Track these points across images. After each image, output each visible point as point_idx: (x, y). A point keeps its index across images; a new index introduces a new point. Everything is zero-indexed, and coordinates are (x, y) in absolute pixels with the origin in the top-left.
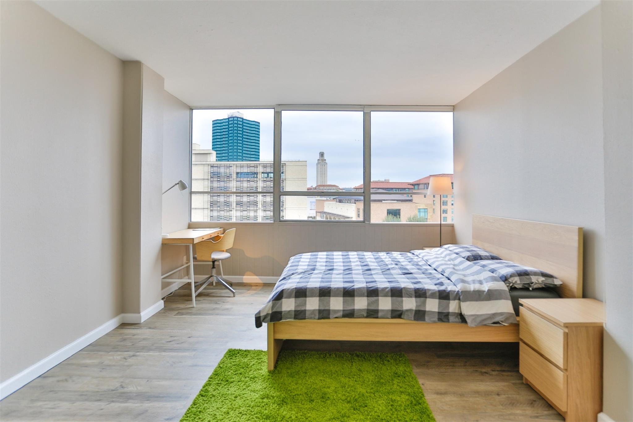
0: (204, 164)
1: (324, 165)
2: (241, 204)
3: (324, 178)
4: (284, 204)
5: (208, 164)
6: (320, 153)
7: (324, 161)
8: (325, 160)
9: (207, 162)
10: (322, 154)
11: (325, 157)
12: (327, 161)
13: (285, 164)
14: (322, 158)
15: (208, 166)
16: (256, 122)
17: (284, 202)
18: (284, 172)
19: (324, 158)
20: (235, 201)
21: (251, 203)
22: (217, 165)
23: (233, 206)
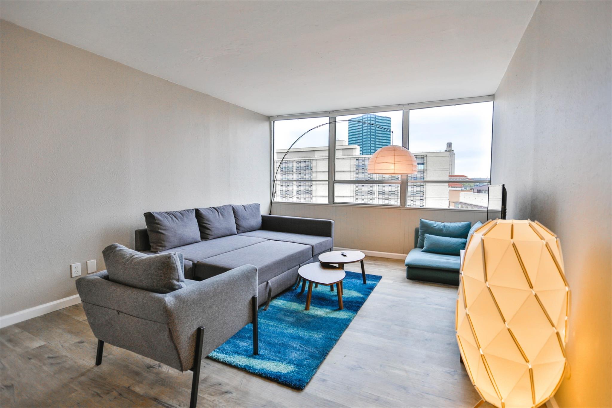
0: (350, 158)
1: (451, 156)
2: (383, 194)
3: (452, 168)
4: (424, 193)
5: (354, 158)
6: (448, 143)
7: (452, 152)
8: (453, 150)
9: (353, 155)
10: (449, 145)
11: (453, 147)
12: (454, 152)
13: (426, 155)
14: (450, 149)
15: (354, 159)
16: (387, 117)
17: (424, 192)
18: (425, 163)
19: (452, 149)
20: (378, 190)
21: (392, 192)
22: (361, 158)
23: (376, 195)
